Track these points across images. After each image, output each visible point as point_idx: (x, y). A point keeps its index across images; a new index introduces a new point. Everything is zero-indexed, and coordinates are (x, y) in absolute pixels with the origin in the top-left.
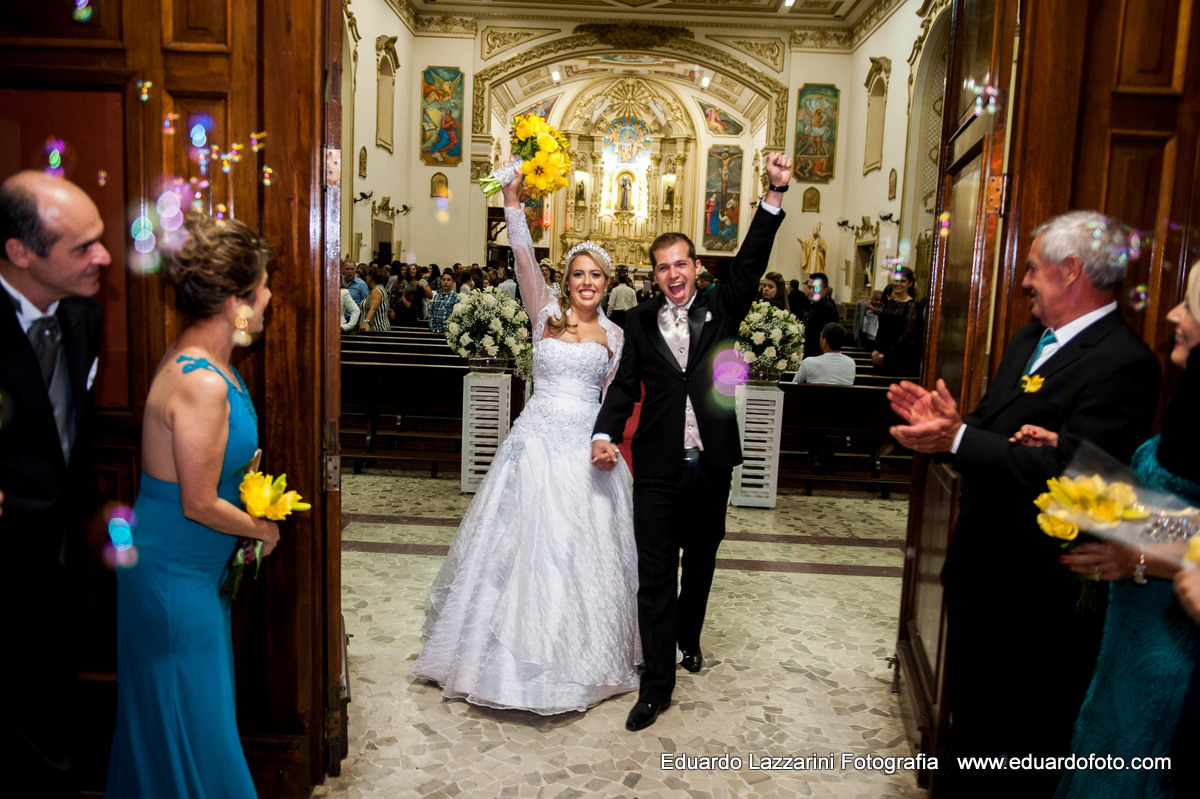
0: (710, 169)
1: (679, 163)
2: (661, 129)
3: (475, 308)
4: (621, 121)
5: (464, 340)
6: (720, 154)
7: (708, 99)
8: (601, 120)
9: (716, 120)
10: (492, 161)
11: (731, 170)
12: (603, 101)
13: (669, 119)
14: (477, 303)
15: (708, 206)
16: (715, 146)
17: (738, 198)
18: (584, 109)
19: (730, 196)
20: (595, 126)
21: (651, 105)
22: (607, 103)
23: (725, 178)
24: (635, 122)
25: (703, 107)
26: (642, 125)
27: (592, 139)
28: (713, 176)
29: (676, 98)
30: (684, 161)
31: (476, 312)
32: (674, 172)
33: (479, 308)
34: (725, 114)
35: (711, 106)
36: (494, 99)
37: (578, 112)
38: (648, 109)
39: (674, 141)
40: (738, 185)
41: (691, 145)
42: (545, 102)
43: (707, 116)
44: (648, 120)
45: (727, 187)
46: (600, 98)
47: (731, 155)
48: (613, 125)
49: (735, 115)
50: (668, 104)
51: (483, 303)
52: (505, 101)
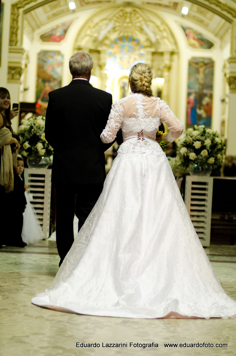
0: (190, 75)
1: (166, 70)
2: (152, 45)
3: (32, 127)
4: (122, 39)
5: (25, 146)
6: (197, 64)
7: (188, 23)
8: (106, 38)
9: (194, 39)
10: (23, 67)
11: (206, 76)
12: (107, 24)
13: (158, 37)
14: (33, 125)
15: (188, 103)
16: (194, 58)
17: (211, 97)
18: (93, 30)
19: (205, 95)
20: (102, 43)
21: (145, 27)
22: (111, 26)
23: (201, 81)
24: (131, 39)
25: (184, 29)
26: (138, 42)
27: (98, 52)
28: (193, 80)
29: (163, 22)
30: (169, 68)
31: (33, 130)
32: (161, 76)
33: (35, 127)
34: (200, 34)
35: (190, 28)
36: (25, 22)
37: (89, 32)
38: (141, 30)
39: (162, 54)
40: (210, 87)
41: (175, 57)
42: (63, 24)
43: (187, 35)
44: (141, 38)
45: (203, 88)
46: (105, 22)
47: (206, 64)
48: (115, 42)
49: (209, 36)
50: (157, 27)
51: (37, 125)
52: (33, 24)
